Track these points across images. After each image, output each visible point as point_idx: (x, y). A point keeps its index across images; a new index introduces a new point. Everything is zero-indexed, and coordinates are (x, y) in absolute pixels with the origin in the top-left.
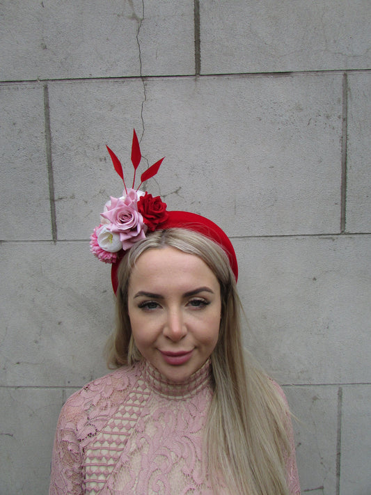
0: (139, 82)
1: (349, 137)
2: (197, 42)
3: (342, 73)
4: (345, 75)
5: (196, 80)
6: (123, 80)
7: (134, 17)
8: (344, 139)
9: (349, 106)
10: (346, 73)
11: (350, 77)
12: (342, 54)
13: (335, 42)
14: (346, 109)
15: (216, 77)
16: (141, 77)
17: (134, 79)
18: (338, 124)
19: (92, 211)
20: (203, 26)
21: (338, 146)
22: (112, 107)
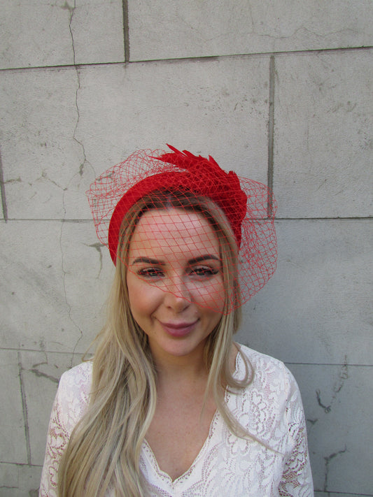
0: (73, 71)
1: (275, 122)
2: (126, 29)
3: (269, 56)
4: (272, 58)
5: (125, 67)
6: (59, 68)
7: (66, 7)
8: (271, 124)
9: (276, 89)
10: (273, 55)
11: (278, 60)
12: (269, 35)
13: (262, 23)
14: (272, 93)
15: (145, 64)
16: (75, 65)
17: (68, 68)
18: (265, 108)
19: (36, 193)
20: (131, 13)
21: (264, 130)
22: (50, 95)
